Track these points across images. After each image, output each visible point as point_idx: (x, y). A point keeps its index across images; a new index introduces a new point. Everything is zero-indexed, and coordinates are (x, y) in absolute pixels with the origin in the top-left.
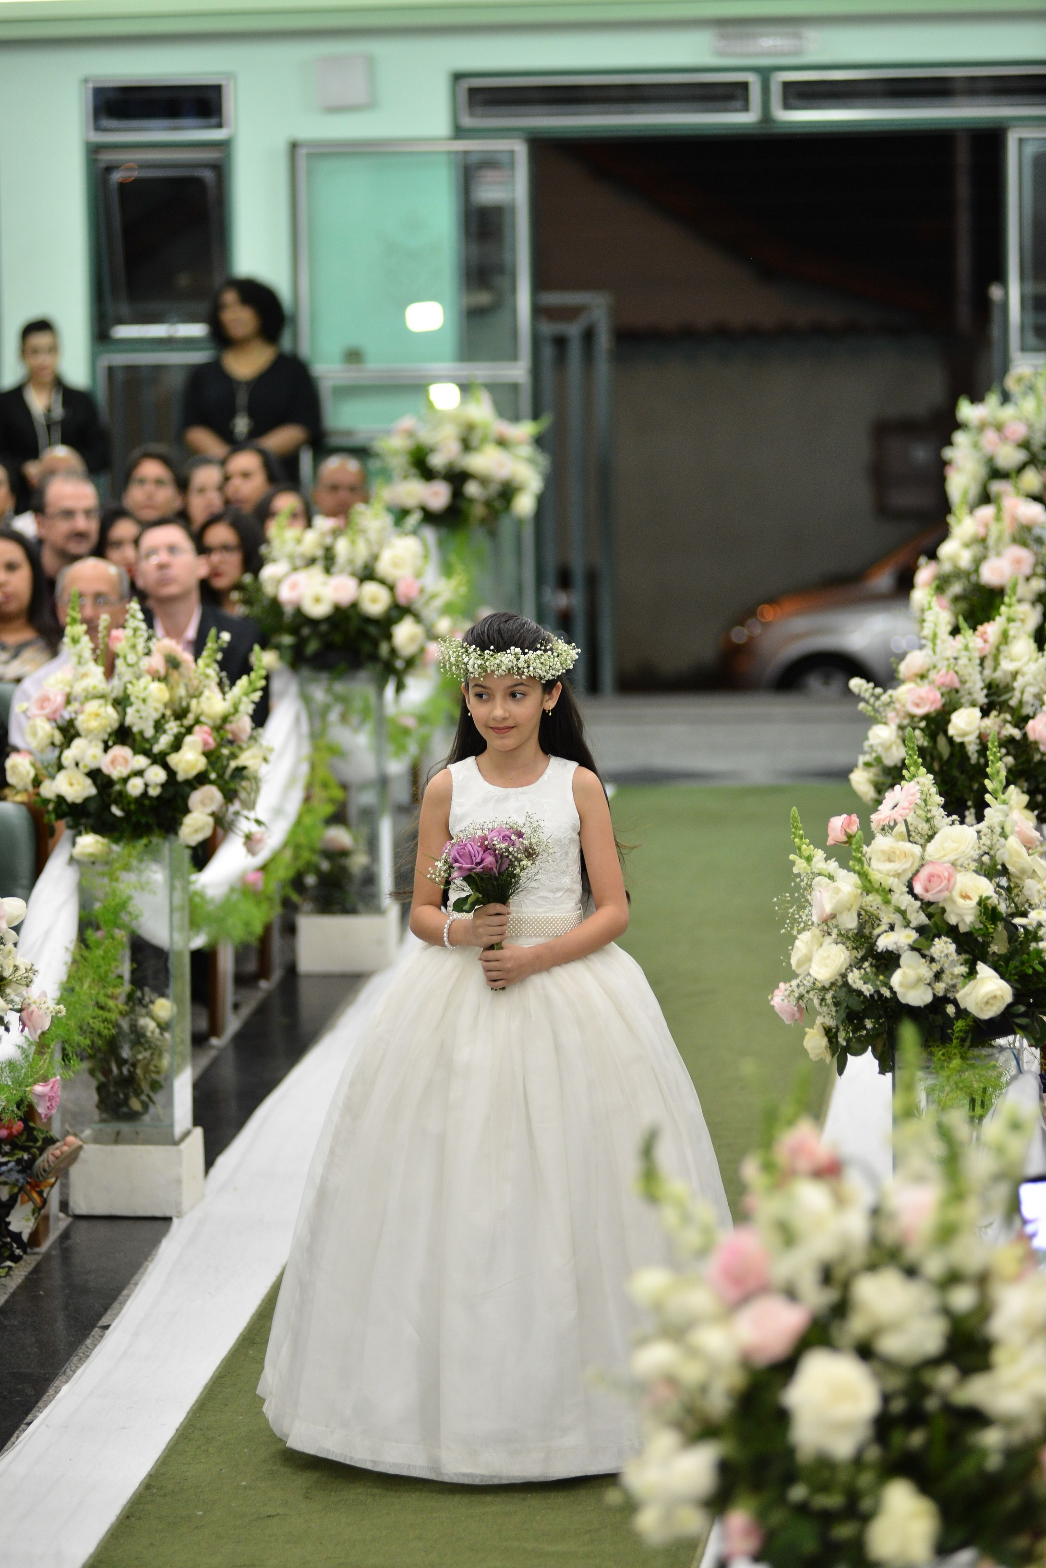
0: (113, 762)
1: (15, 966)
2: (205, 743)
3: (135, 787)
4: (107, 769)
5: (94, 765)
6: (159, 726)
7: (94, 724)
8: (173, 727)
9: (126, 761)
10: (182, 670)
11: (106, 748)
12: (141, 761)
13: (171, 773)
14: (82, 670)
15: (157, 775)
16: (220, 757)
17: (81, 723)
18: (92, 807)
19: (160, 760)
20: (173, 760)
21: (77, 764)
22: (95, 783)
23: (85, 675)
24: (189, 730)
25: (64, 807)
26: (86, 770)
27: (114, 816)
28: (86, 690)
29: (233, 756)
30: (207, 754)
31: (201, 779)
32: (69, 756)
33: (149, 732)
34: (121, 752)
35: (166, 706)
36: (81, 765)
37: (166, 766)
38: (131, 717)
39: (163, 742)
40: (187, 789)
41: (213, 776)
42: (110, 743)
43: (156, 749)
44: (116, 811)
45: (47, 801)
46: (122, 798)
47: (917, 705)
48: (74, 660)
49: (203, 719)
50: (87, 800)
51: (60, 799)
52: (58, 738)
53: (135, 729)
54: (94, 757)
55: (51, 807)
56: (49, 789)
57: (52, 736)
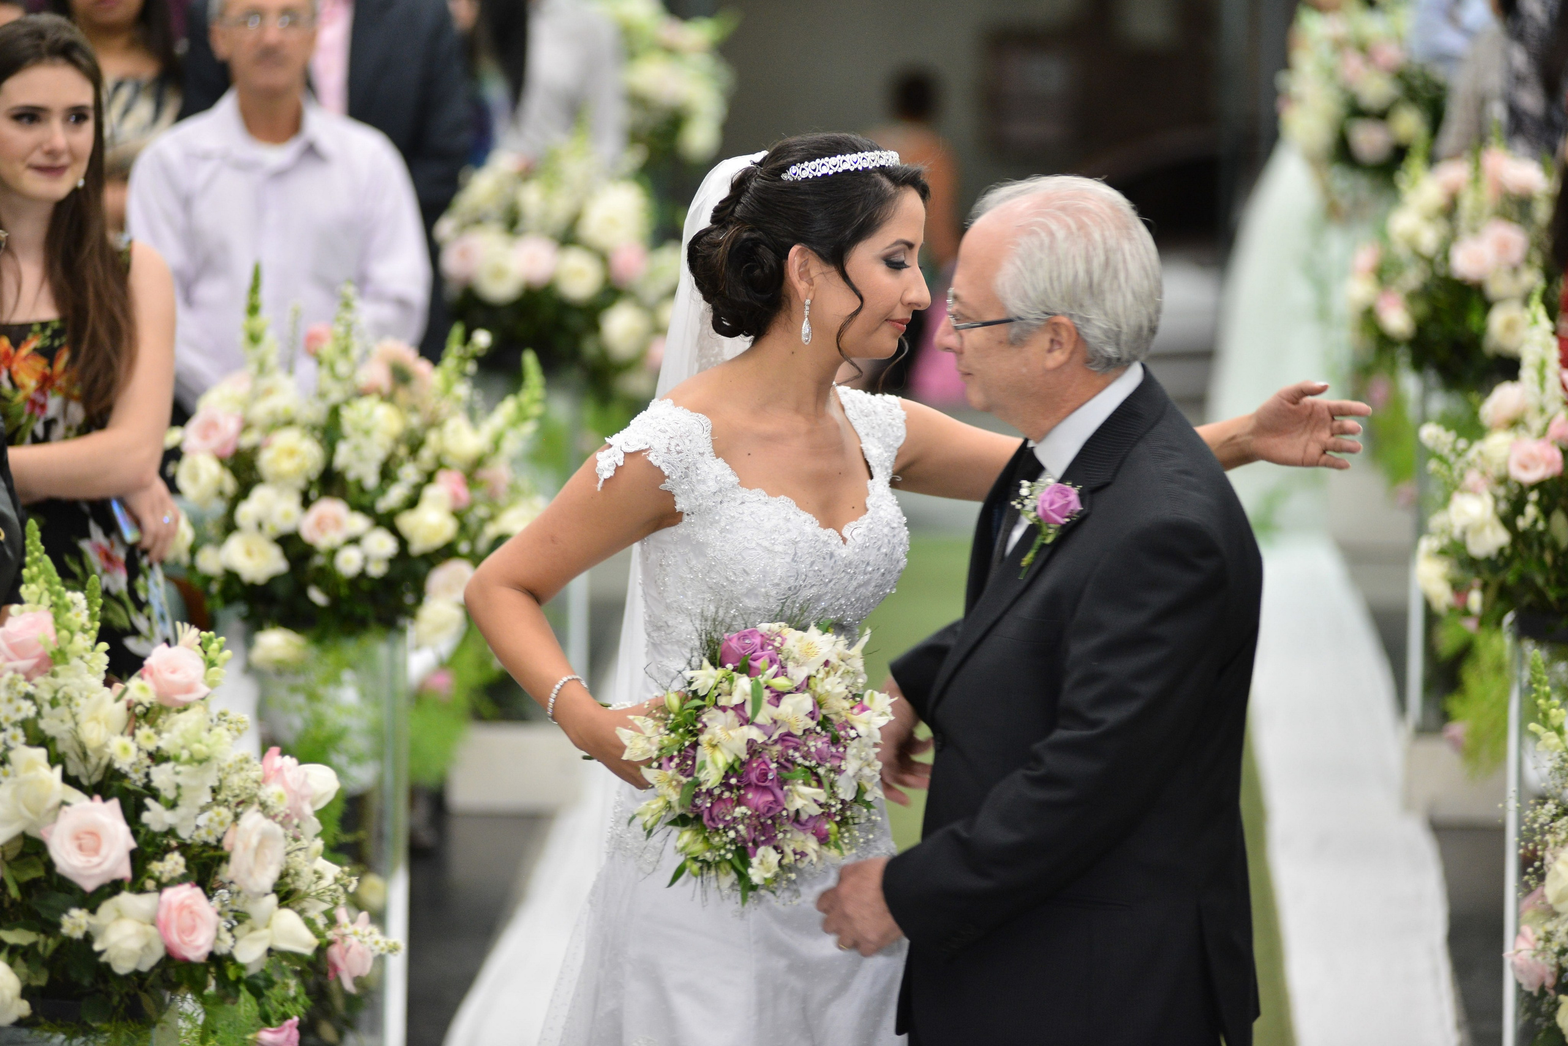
0: (320, 524)
1: (315, 872)
2: (455, 496)
3: (349, 562)
4: (309, 533)
5: (285, 526)
6: (387, 473)
7: (287, 465)
8: (409, 474)
9: (338, 523)
10: (416, 385)
11: (306, 502)
12: (358, 523)
13: (403, 542)
14: (265, 383)
15: (382, 545)
16: (472, 519)
17: (267, 461)
18: (282, 590)
19: (387, 522)
20: (407, 522)
21: (260, 526)
22: (287, 555)
23: (268, 392)
24: (430, 477)
25: (237, 589)
26: (276, 535)
27: (313, 604)
28: (273, 413)
29: (492, 518)
30: (458, 515)
31: (447, 552)
32: (246, 512)
33: (371, 480)
34: (330, 508)
35: (397, 441)
36: (267, 527)
37: (394, 531)
38: (343, 456)
39: (396, 495)
40: (422, 566)
41: (464, 547)
42: (313, 493)
43: (384, 505)
44: (317, 596)
45: (208, 579)
46: (326, 577)
47: (1525, 467)
48: (252, 368)
49: (448, 460)
50: (274, 580)
51: (231, 577)
52: (230, 485)
53: (351, 476)
54: (287, 516)
55: (215, 588)
56: (211, 561)
57: (220, 483)
